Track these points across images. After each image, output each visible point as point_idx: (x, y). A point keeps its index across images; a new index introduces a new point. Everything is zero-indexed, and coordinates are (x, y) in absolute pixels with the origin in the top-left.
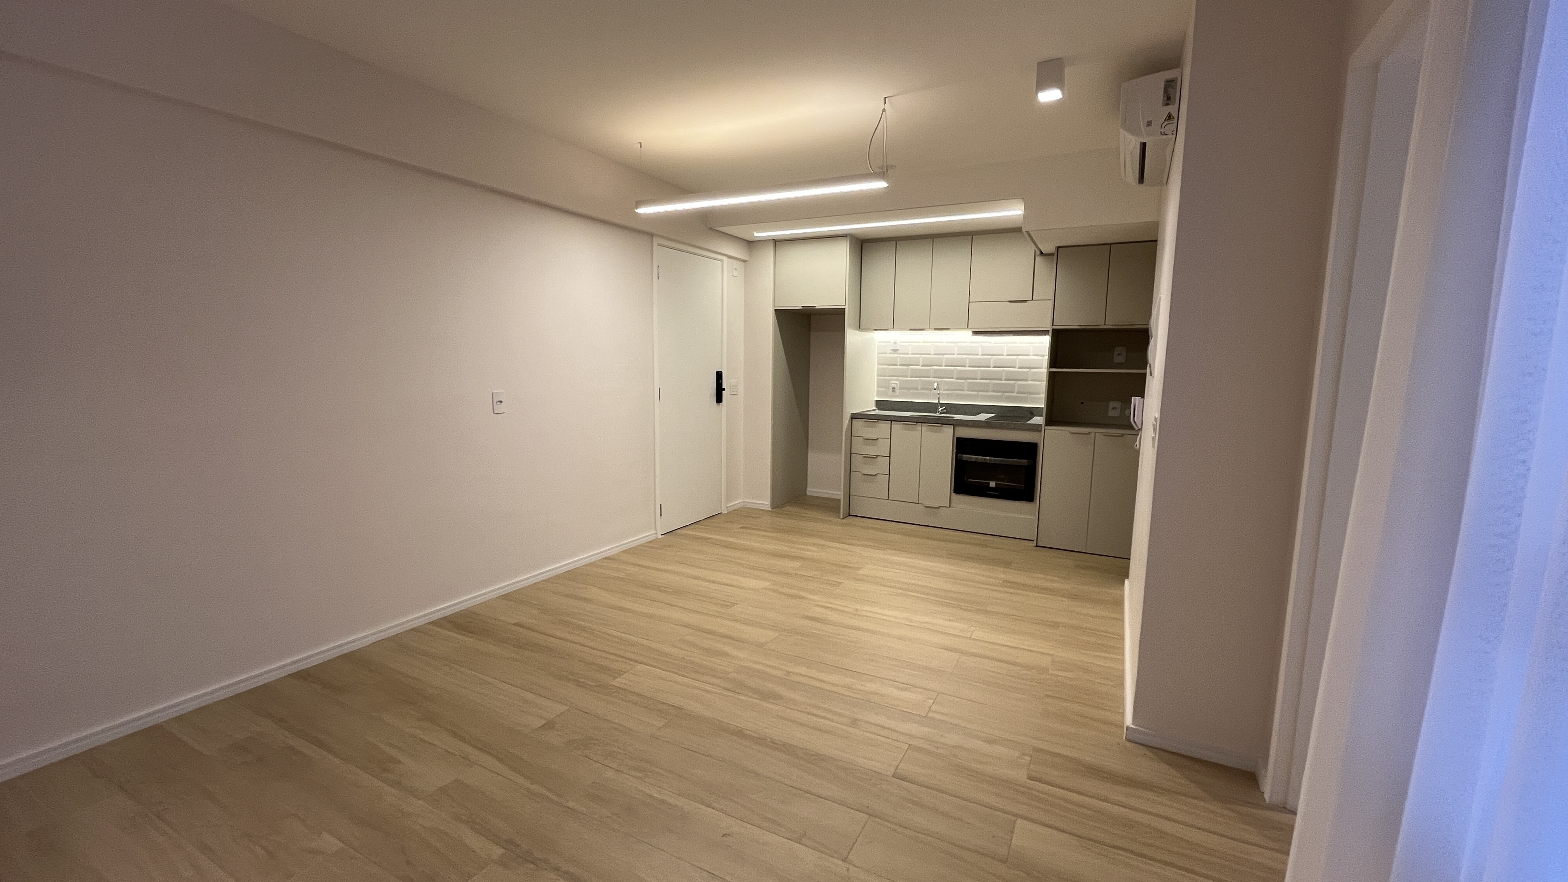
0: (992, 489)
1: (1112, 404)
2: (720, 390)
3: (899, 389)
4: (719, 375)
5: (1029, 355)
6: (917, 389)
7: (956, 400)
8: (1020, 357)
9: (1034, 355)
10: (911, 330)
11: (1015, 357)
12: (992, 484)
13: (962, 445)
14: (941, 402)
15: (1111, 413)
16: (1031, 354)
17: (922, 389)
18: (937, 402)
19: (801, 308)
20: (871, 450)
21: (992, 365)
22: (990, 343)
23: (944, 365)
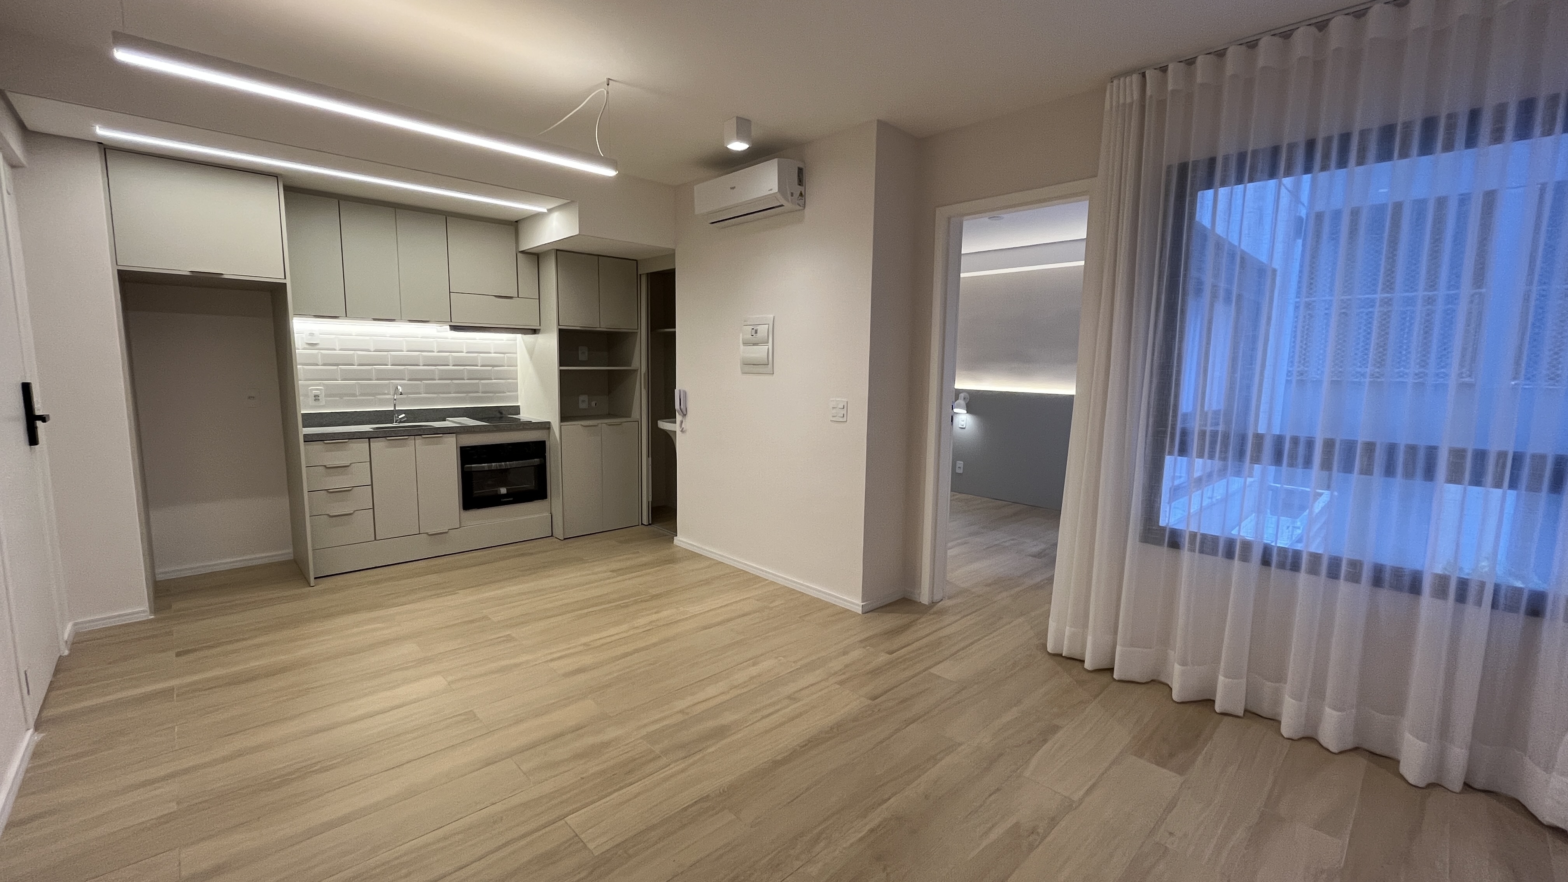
0: (504, 496)
1: (582, 398)
2: (32, 419)
3: (326, 396)
4: (26, 389)
5: (490, 353)
6: (354, 395)
7: (410, 404)
8: (481, 355)
9: (495, 353)
10: (375, 319)
11: (476, 355)
12: (503, 491)
13: (467, 455)
14: (397, 409)
15: (583, 406)
16: (492, 351)
17: (362, 395)
18: (393, 409)
19: (188, 274)
20: (337, 482)
21: (451, 363)
22: (475, 339)
23: (390, 364)
